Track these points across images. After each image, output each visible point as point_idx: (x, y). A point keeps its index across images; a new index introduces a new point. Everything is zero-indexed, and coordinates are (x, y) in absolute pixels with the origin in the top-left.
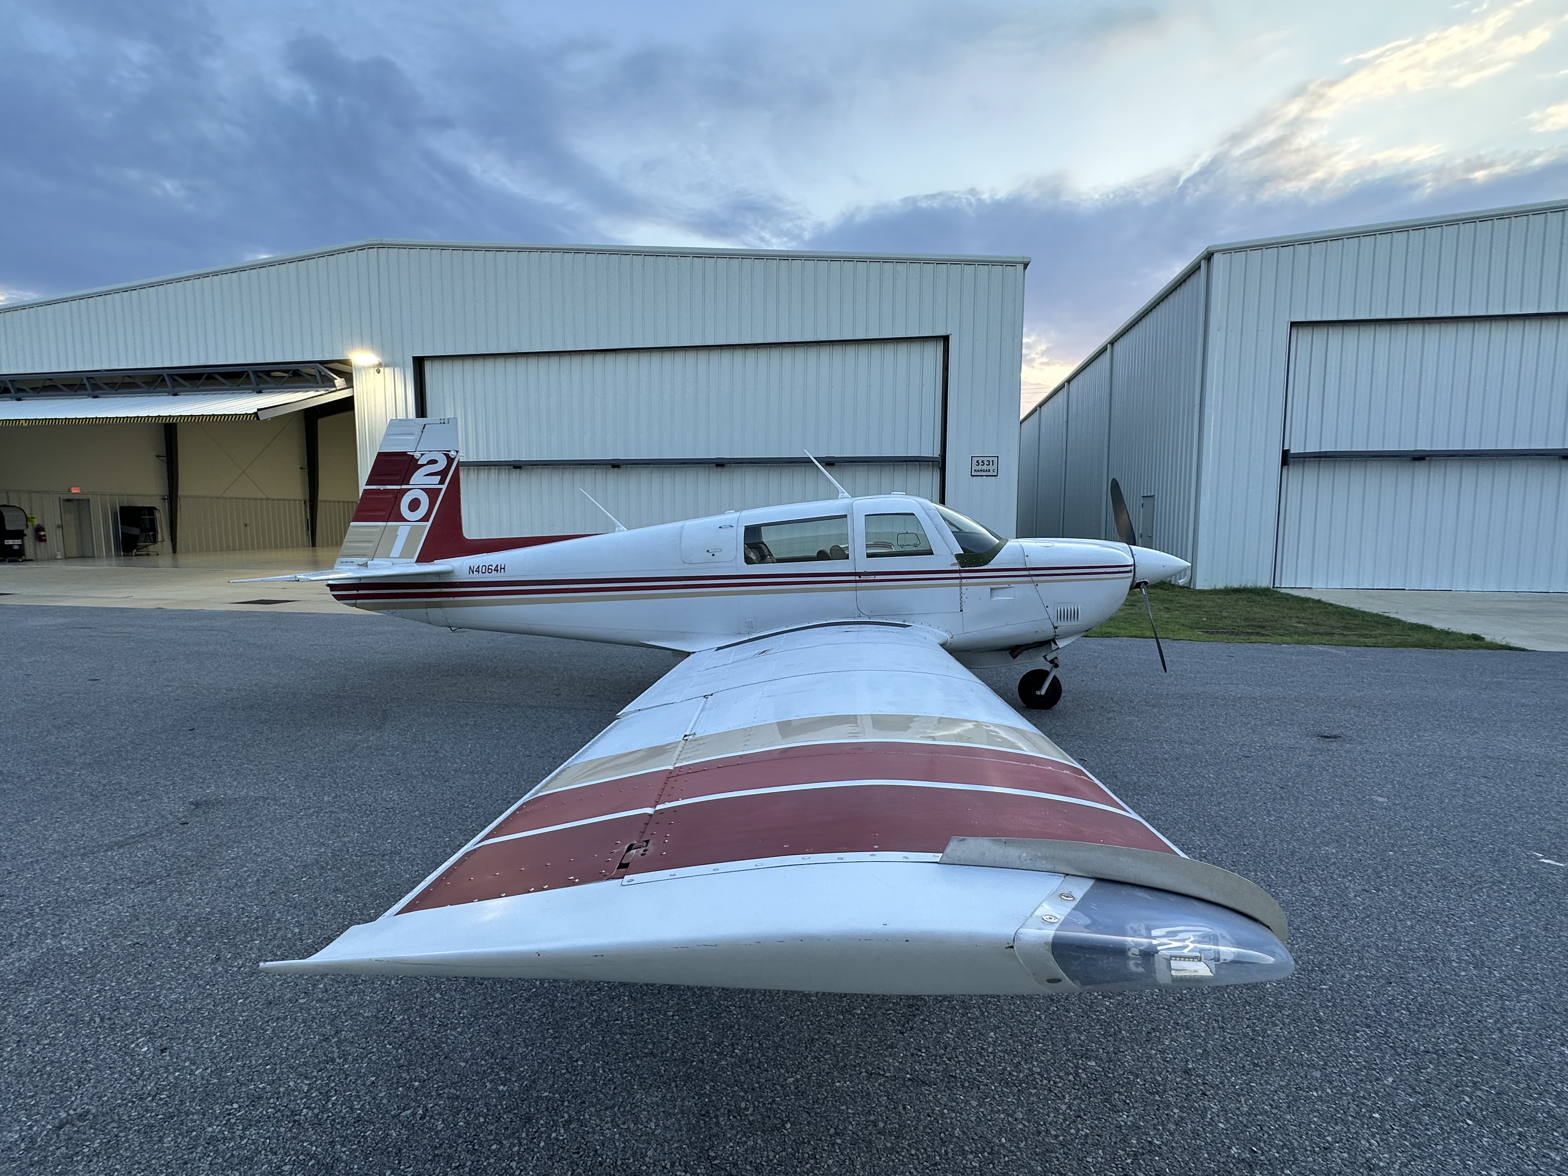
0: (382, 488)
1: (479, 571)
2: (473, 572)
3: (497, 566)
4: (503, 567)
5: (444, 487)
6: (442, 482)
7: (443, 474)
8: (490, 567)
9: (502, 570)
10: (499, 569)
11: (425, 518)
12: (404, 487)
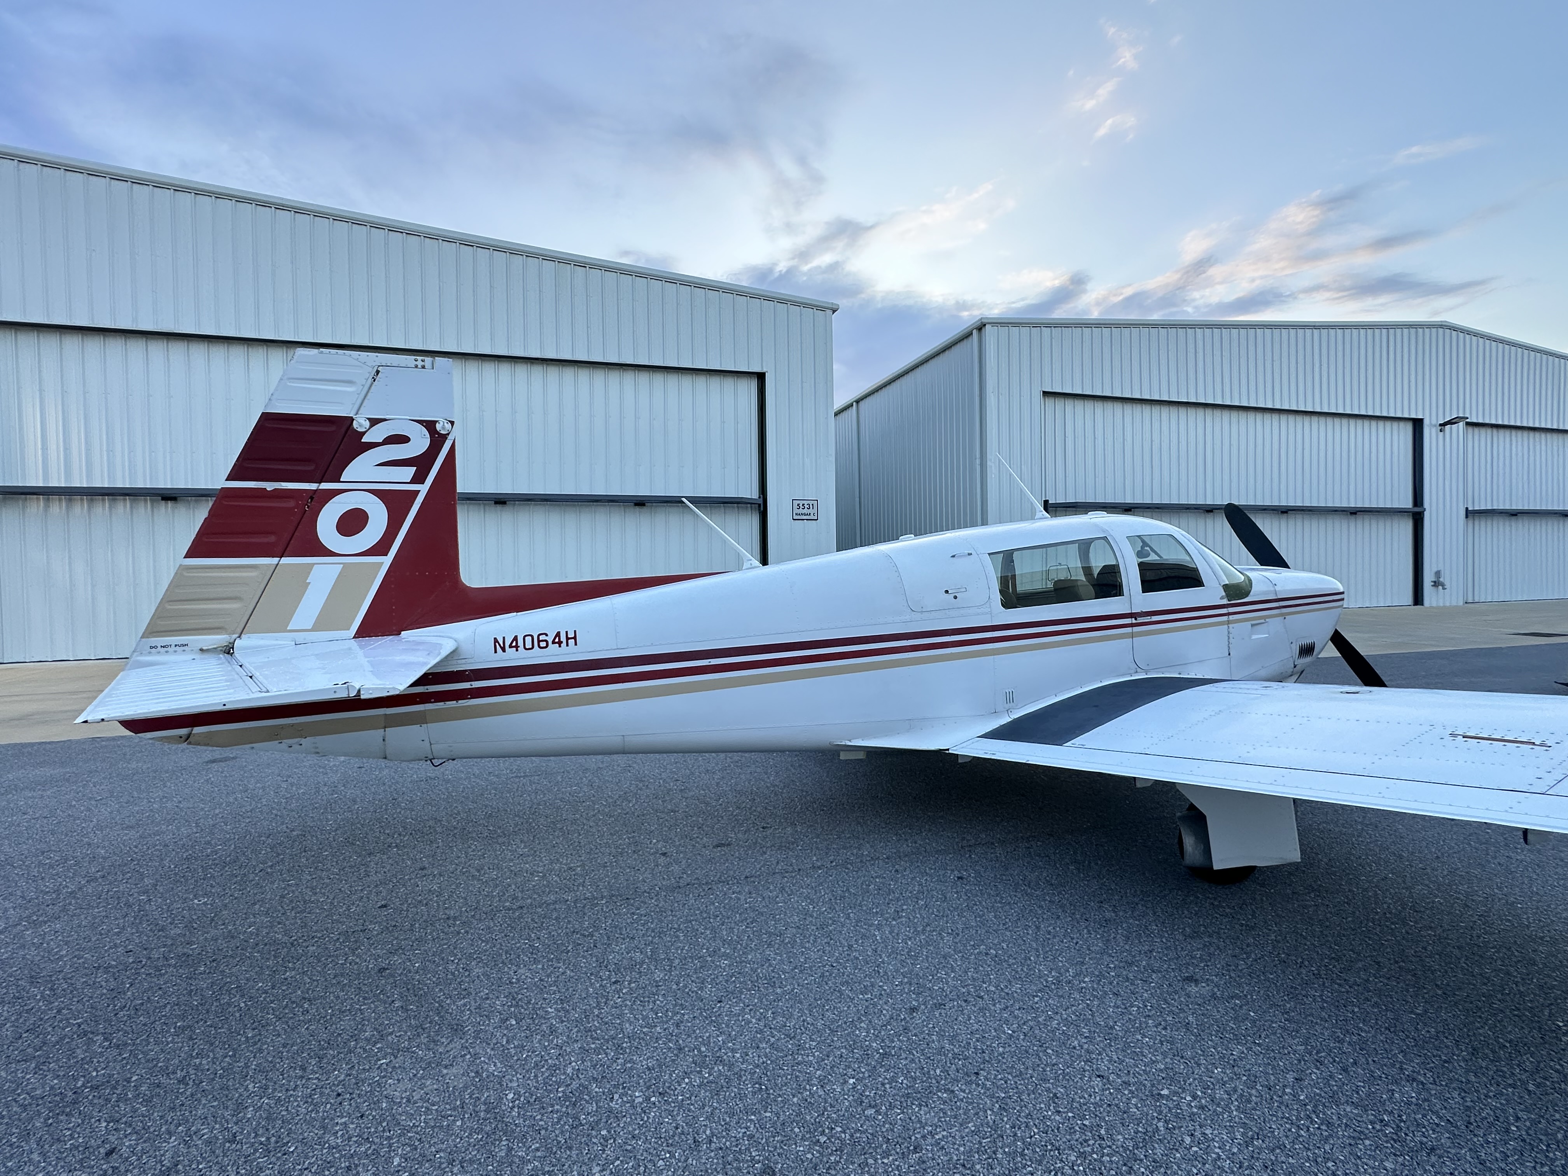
0: (270, 486)
1: (517, 647)
2: (504, 650)
3: (558, 635)
4: (571, 635)
5: (423, 489)
6: (419, 478)
7: (422, 464)
8: (541, 638)
9: (571, 642)
10: (563, 639)
11: (380, 549)
12: (325, 486)
